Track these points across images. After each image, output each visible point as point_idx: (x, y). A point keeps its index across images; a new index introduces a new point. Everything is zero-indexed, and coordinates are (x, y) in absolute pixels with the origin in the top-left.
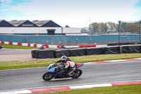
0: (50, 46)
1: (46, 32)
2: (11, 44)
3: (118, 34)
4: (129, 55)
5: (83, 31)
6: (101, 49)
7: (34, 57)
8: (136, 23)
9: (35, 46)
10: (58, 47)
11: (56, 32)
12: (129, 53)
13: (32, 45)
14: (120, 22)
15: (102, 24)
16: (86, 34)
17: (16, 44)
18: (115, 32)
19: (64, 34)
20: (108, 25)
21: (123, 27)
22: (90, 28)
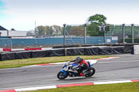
3: (63, 37)
4: (74, 58)
5: (29, 34)
6: (46, 51)
8: (80, 26)
10: (4, 50)
11: (2, 35)
12: (73, 55)
14: (65, 25)
15: (48, 27)
16: (31, 37)
18: (60, 35)
19: (10, 37)
20: (53, 28)
21: (68, 30)
22: (36, 31)
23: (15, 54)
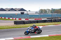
0: (22, 19)
1: (20, 13)
2: (5, 18)
3: (51, 14)
4: (56, 23)
5: (36, 13)
6: (44, 20)
7: (15, 24)
8: (59, 9)
9: (16, 19)
11: (24, 13)
12: (56, 22)
13: (14, 19)
14: (52, 9)
15: (45, 10)
16: (37, 14)
17: (7, 18)
19: (28, 14)
20: (47, 10)
21: (53, 11)
22: (39, 12)
23: (30, 21)
